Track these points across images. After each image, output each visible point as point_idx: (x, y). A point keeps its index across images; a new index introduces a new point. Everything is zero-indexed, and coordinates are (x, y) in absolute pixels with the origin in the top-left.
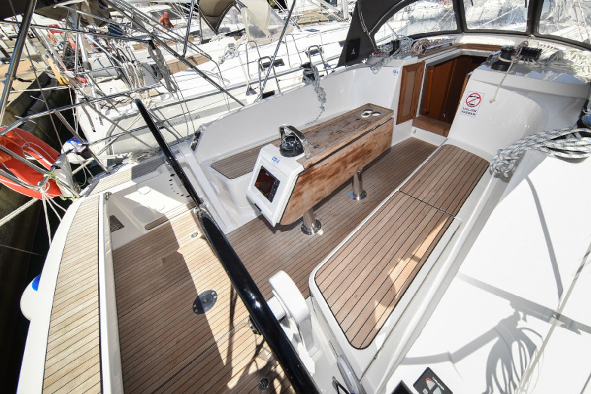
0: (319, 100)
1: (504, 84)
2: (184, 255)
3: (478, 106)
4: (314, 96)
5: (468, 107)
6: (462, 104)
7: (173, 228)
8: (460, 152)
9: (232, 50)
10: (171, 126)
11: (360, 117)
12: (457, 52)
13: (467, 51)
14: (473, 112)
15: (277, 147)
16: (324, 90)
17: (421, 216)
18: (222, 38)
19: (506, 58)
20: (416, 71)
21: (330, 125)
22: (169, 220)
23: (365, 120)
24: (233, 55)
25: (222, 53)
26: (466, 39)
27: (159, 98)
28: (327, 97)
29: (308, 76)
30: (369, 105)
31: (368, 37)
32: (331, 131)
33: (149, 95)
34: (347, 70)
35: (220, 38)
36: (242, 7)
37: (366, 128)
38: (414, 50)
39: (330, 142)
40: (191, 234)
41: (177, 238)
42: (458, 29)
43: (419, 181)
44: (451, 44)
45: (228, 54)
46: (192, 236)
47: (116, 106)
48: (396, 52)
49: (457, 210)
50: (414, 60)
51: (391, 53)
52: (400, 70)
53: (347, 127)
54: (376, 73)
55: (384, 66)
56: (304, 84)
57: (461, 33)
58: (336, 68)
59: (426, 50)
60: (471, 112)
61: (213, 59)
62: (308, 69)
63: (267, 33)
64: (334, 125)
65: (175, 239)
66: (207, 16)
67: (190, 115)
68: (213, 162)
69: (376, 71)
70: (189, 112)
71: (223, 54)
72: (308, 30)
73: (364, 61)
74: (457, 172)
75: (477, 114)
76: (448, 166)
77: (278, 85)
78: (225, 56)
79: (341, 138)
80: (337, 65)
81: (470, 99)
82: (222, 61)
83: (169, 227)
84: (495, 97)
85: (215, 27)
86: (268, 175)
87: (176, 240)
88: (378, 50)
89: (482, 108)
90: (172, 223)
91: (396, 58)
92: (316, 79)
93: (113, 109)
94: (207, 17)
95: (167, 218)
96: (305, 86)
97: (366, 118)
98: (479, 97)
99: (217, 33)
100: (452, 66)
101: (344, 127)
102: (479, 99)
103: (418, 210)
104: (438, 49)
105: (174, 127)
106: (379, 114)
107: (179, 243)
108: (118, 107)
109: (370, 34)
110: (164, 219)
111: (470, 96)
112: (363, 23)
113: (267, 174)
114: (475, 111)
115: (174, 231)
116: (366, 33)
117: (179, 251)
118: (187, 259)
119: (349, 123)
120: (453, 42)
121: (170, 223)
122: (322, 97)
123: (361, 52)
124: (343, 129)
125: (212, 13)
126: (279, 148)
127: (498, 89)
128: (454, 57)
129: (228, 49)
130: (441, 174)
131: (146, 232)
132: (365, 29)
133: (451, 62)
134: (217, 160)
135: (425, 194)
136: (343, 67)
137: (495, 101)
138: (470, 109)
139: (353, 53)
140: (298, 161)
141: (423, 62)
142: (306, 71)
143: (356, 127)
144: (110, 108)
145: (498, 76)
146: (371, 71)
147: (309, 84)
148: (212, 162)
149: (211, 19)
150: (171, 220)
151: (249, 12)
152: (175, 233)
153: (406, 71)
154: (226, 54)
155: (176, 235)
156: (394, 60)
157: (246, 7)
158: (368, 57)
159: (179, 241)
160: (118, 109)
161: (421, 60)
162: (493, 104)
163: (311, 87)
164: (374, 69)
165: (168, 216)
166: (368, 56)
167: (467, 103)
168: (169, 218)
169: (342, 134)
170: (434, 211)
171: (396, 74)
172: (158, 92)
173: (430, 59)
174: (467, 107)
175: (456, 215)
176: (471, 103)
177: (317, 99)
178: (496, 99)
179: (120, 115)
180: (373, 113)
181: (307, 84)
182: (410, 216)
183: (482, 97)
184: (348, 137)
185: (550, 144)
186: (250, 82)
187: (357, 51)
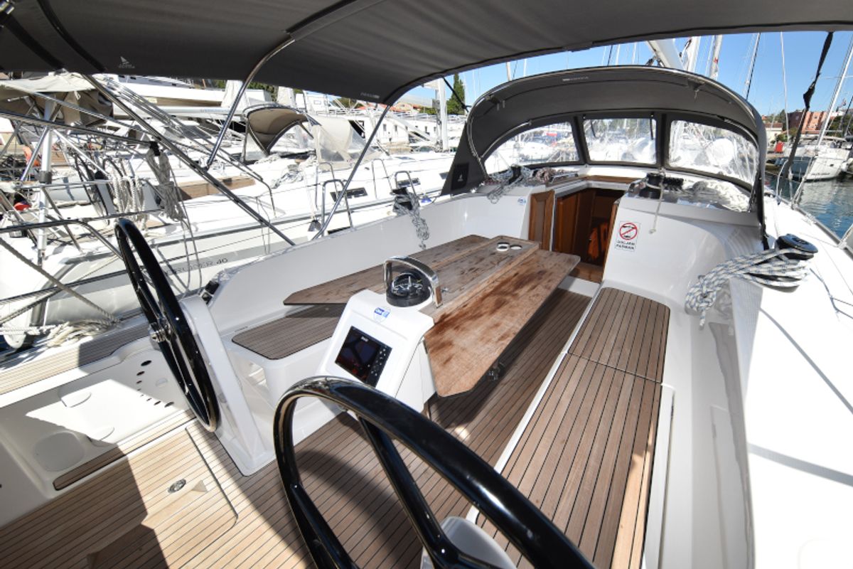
0: (418, 235)
1: (660, 212)
2: (157, 531)
3: (636, 238)
4: (412, 230)
5: (623, 240)
6: (615, 237)
7: (134, 472)
8: (627, 297)
9: (293, 173)
10: (174, 273)
11: (494, 251)
12: (583, 184)
13: (595, 184)
14: (631, 246)
15: (381, 293)
16: (426, 222)
17: (615, 389)
18: (275, 160)
19: (654, 185)
20: (545, 201)
21: (455, 262)
22: (124, 455)
23: (505, 255)
24: (294, 179)
25: (278, 176)
26: (593, 171)
27: (163, 230)
28: (430, 231)
29: (402, 204)
30: (502, 237)
31: (478, 163)
32: (460, 270)
33: (145, 225)
34: (453, 200)
35: (273, 159)
36: (314, 124)
37: (510, 264)
38: (539, 178)
39: (465, 284)
40: (169, 485)
41: (142, 494)
42: (580, 161)
43: (590, 338)
44: (577, 175)
45: (286, 177)
46: (172, 489)
47: (78, 241)
48: (518, 179)
49: (659, 373)
50: (542, 189)
51: (510, 182)
52: (527, 198)
53: (481, 263)
54: (495, 203)
55: (505, 195)
56: (395, 214)
57: (583, 165)
58: (438, 196)
59: (551, 180)
60: (628, 246)
61: (264, 181)
62: (402, 196)
63: (346, 157)
64: (462, 262)
65: (137, 497)
66: (260, 133)
67: (198, 260)
68: (237, 333)
69: (494, 201)
70: (196, 254)
71: (280, 177)
72: (400, 158)
73: (473, 191)
74: (635, 321)
75: (637, 246)
76: (620, 315)
77: (350, 219)
78: (282, 180)
79: (479, 277)
80: (440, 192)
81: (624, 230)
82: (277, 186)
83: (126, 469)
84: (654, 227)
85: (266, 146)
86: (366, 340)
87: (140, 498)
88: (490, 179)
89: (641, 240)
90: (130, 463)
91: (519, 186)
92: (414, 207)
93: (71, 244)
94: (259, 135)
95: (121, 452)
96: (396, 217)
97: (505, 252)
98: (635, 228)
99: (268, 153)
100: (577, 201)
101: (477, 263)
102: (635, 230)
103: (607, 380)
104: (564, 179)
105: (179, 275)
106: (518, 248)
107: (147, 505)
108: (81, 242)
109: (480, 159)
110: (114, 453)
111: (624, 227)
112: (472, 147)
113: (363, 338)
114: (633, 244)
115: (136, 477)
116: (476, 158)
117: (146, 522)
118: (166, 542)
119: (482, 259)
120: (579, 174)
121: (127, 461)
122: (424, 231)
123: (470, 180)
124: (477, 266)
125: (265, 130)
126: (385, 295)
127: (656, 217)
128: (577, 190)
129: (287, 171)
130: (616, 325)
131: (53, 494)
132: (475, 154)
133: (575, 196)
134: (248, 329)
135: (606, 354)
136: (448, 197)
137: (655, 230)
138: (626, 242)
139: (461, 179)
140: (421, 311)
141: (552, 192)
142: (398, 197)
143: (496, 263)
144: (64, 244)
145: (649, 203)
146: (489, 201)
147: (404, 214)
148: (234, 334)
149: (263, 137)
150: (129, 456)
151: (324, 132)
152: (138, 482)
153: (535, 200)
154: (283, 177)
155: (140, 488)
156: (517, 188)
157: (320, 125)
158: (477, 186)
159: (147, 499)
160: (81, 245)
161: (549, 189)
162: (654, 234)
163: (407, 217)
164: (493, 199)
165: (123, 448)
166: (476, 184)
167: (621, 235)
168: (125, 453)
169: (478, 272)
170: (629, 379)
171: (523, 204)
172: (164, 222)
173: (560, 189)
174: (621, 240)
175: (662, 381)
176: (626, 235)
177: (415, 234)
178: (656, 228)
179: (84, 254)
180: (511, 246)
181: (400, 214)
182: (600, 390)
183: (638, 228)
184: (490, 276)
185: (753, 270)
186: (317, 214)
187: (465, 178)
